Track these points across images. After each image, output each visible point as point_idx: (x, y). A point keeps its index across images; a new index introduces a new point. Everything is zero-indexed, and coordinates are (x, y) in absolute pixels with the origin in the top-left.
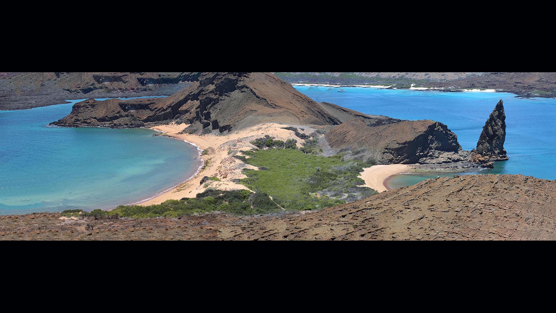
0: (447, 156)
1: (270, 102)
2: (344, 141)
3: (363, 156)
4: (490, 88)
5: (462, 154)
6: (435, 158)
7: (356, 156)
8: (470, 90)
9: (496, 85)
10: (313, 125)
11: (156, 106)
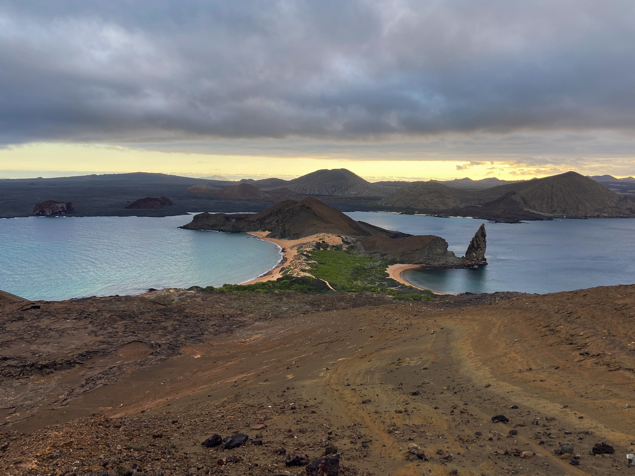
1: (324, 219)
2: (374, 247)
3: (388, 257)
7: (383, 257)
10: (353, 236)
11: (249, 219)
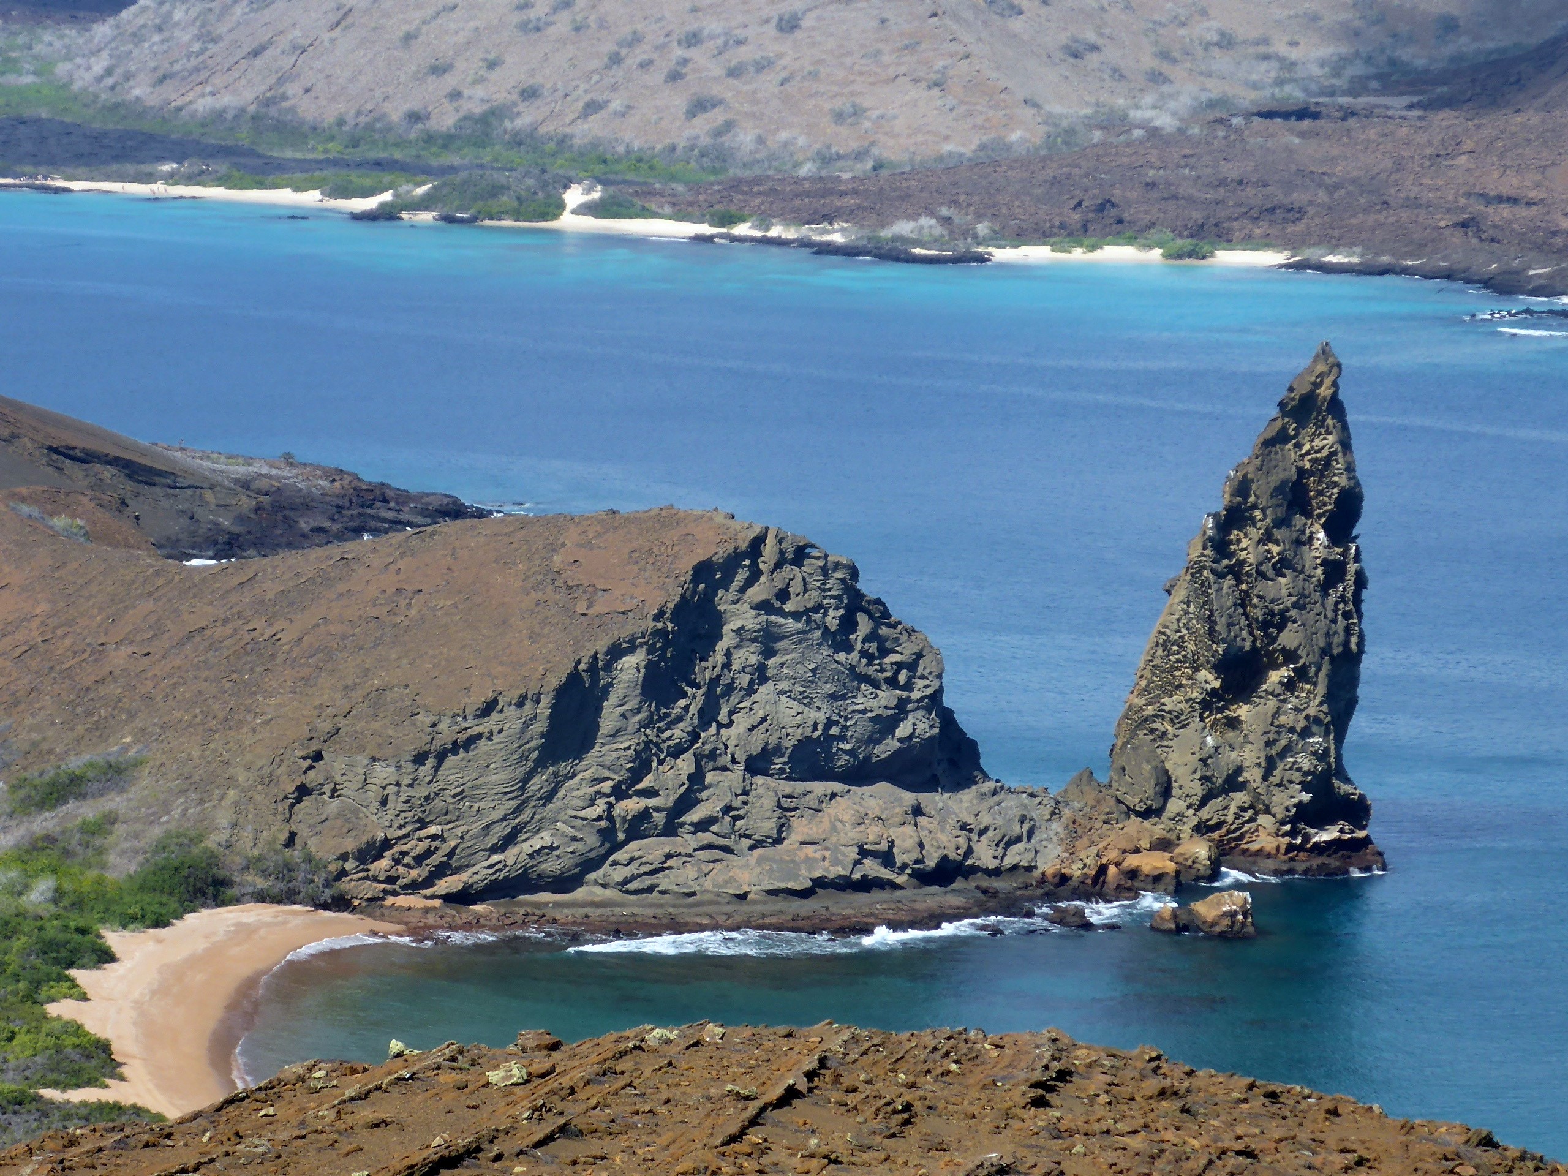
0: (854, 835)
3: (111, 819)
4: (1250, 242)
5: (985, 820)
6: (752, 848)
7: (44, 823)
8: (1078, 254)
9: (1297, 213)
